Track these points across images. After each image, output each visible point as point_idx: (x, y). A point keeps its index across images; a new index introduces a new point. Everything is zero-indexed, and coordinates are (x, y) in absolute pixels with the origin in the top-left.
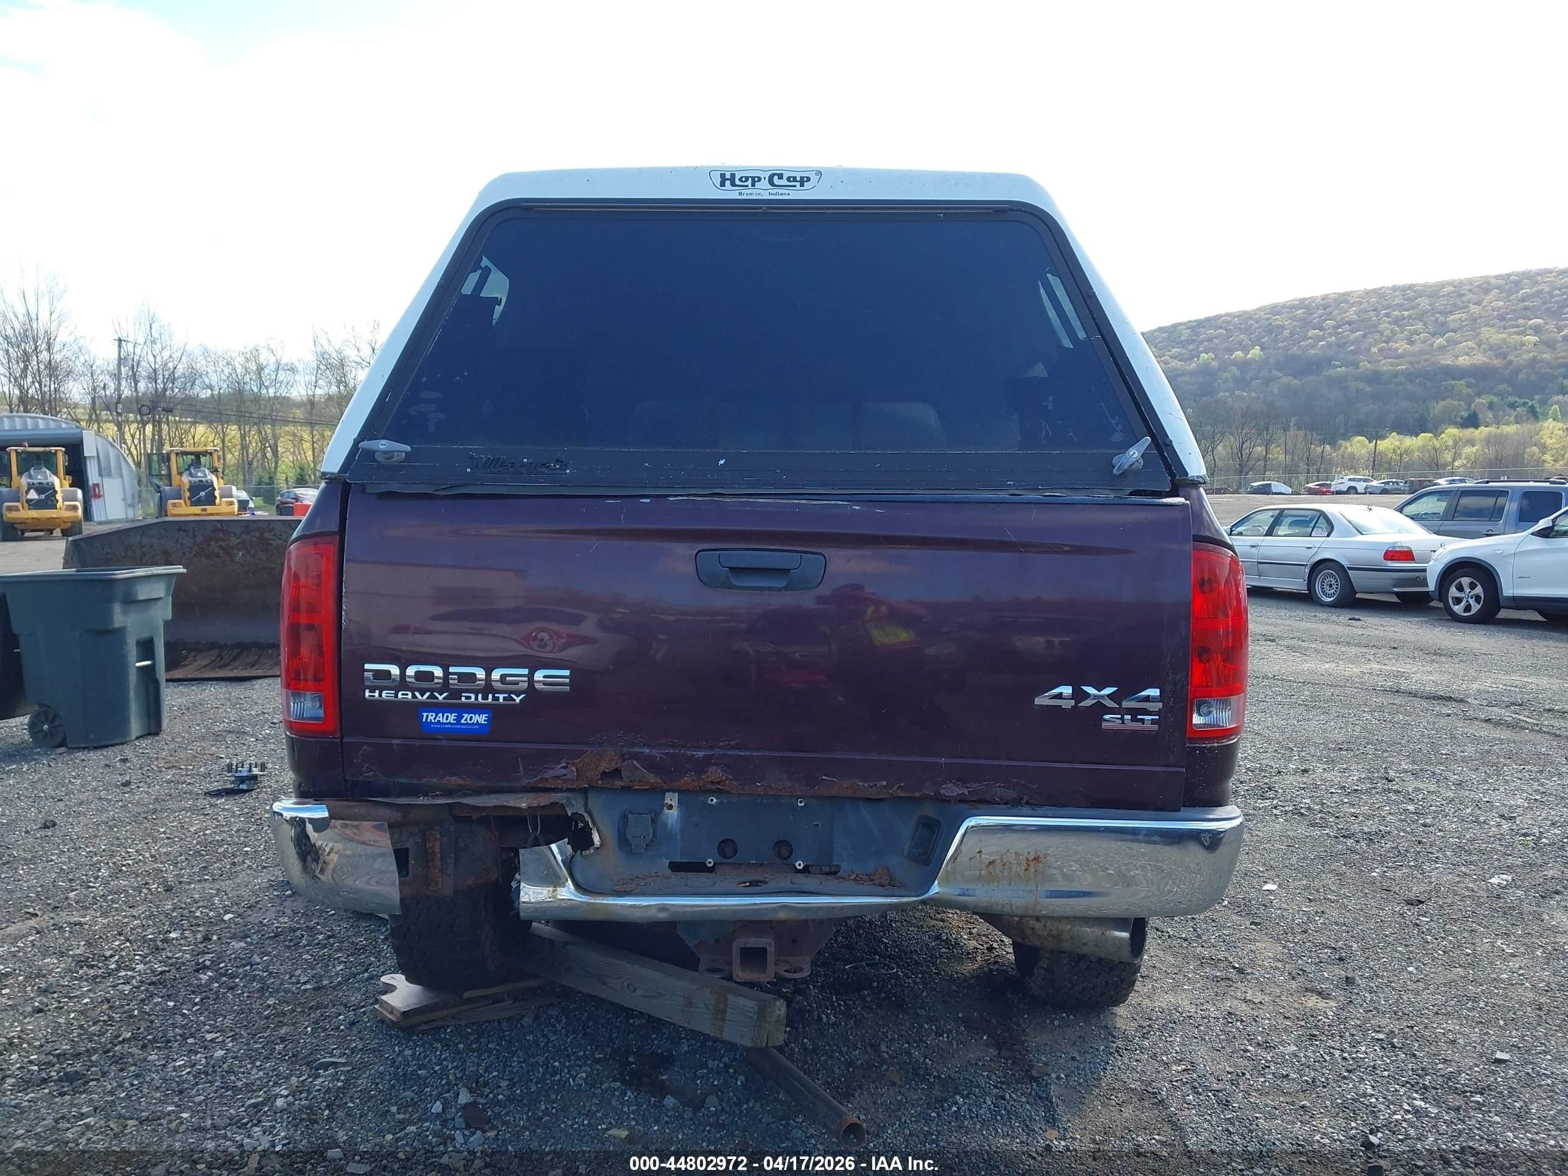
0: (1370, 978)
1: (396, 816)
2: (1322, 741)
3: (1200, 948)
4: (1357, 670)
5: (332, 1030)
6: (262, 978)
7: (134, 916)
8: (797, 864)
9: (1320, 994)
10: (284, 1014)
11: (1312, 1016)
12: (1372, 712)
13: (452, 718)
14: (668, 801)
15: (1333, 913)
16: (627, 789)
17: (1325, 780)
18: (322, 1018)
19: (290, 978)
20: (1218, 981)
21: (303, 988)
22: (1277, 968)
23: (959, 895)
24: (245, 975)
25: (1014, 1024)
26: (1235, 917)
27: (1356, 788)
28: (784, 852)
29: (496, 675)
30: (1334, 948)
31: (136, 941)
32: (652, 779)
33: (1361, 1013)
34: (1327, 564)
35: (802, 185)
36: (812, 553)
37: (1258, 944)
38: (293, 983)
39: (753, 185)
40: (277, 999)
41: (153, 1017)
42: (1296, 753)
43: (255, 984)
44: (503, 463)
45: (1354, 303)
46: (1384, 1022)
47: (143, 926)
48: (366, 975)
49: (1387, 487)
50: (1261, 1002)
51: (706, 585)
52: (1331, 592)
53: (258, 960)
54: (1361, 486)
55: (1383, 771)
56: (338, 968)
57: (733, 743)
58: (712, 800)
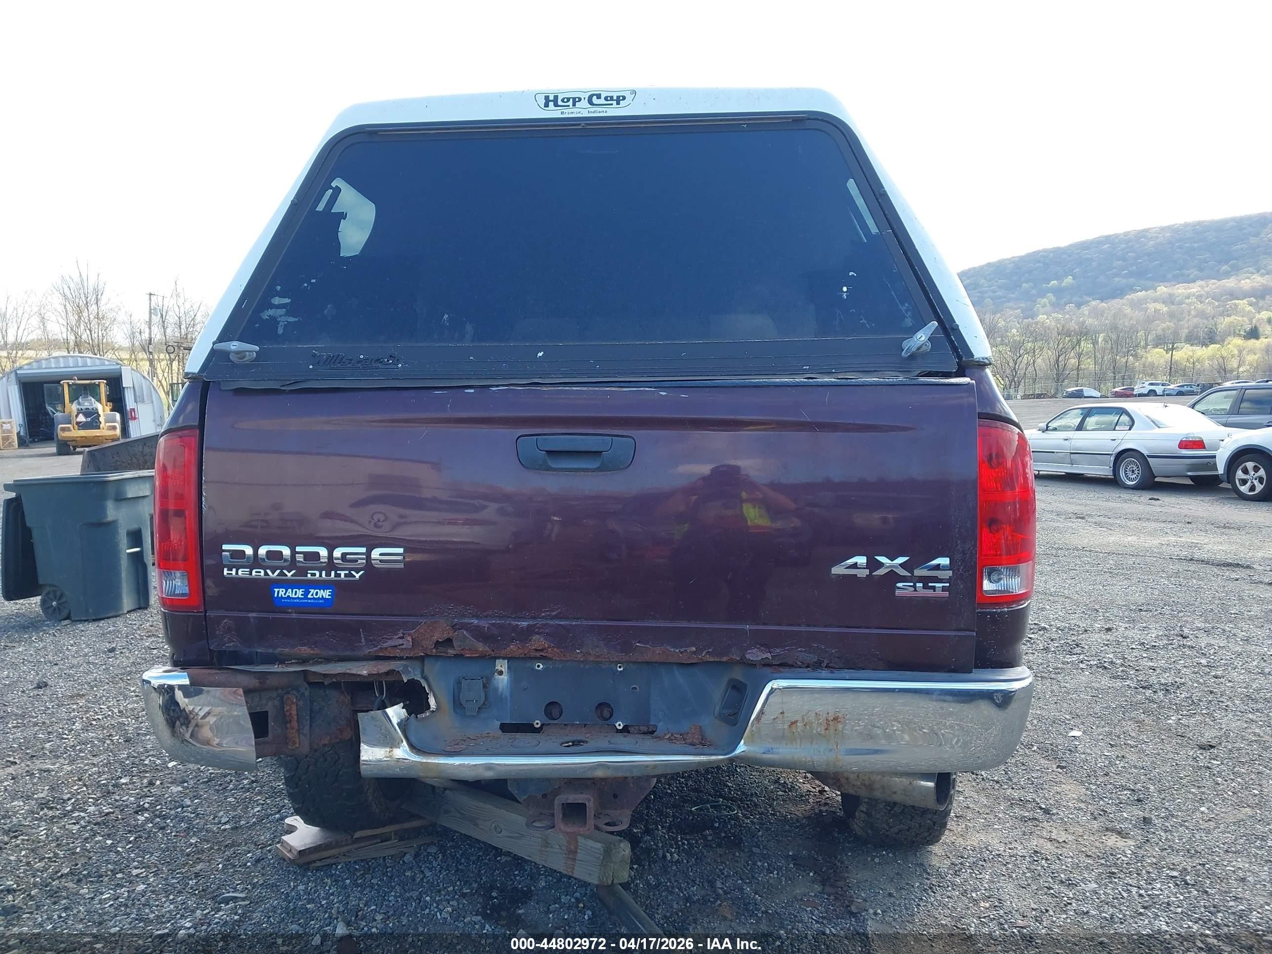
0: (1166, 818)
1: (254, 682)
2: (1124, 603)
3: (1010, 790)
4: (1156, 542)
5: (240, 866)
6: (190, 819)
7: (94, 764)
8: (617, 725)
9: (1119, 833)
10: (203, 851)
11: (1112, 855)
12: (1169, 577)
13: (300, 593)
14: (498, 667)
15: (1132, 757)
16: (459, 656)
17: (1126, 638)
18: (234, 855)
19: (214, 819)
20: (1025, 821)
21: (223, 827)
22: (1080, 809)
23: (764, 753)
24: (176, 817)
25: (839, 861)
26: (1042, 761)
27: (1154, 644)
28: (606, 713)
29: (337, 553)
30: (1133, 790)
31: (92, 785)
32: (481, 647)
33: (1157, 852)
34: (1129, 453)
35: (618, 103)
36: (623, 436)
37: (1063, 786)
38: (215, 824)
39: (574, 105)
40: (199, 838)
41: (91, 854)
42: (1101, 614)
43: (182, 824)
44: (342, 359)
45: (1152, 238)
46: (1177, 860)
47: (100, 772)
48: (277, 816)
49: (1182, 389)
50: (1064, 841)
51: (527, 468)
52: (1134, 476)
53: (189, 803)
54: (1159, 389)
55: (1178, 629)
56: (256, 810)
57: (554, 613)
58: (539, 666)
